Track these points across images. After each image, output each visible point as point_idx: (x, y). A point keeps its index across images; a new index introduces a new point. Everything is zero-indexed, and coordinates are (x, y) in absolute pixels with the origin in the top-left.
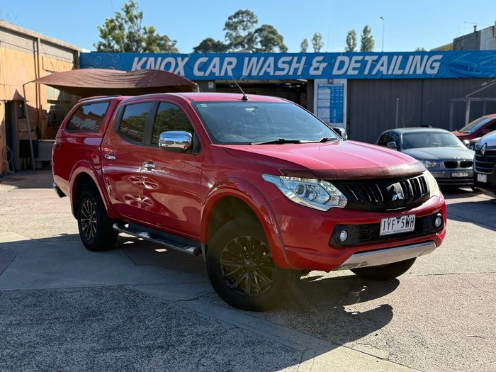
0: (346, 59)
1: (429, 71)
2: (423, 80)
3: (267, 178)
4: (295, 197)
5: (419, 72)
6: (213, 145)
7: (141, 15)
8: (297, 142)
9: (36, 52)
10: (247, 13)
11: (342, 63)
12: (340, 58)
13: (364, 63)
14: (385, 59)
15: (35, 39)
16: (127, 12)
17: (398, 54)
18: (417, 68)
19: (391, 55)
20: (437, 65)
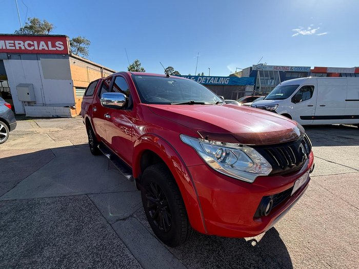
0: (201, 78)
1: (225, 83)
2: (223, 85)
3: (185, 139)
4: (213, 162)
5: (223, 83)
6: (141, 104)
7: (140, 64)
8: (203, 104)
9: (102, 72)
10: (171, 67)
11: (200, 79)
12: (199, 78)
13: (207, 79)
14: (213, 78)
15: (101, 68)
16: (136, 63)
17: (217, 77)
18: (222, 82)
19: (214, 77)
20: (228, 81)
